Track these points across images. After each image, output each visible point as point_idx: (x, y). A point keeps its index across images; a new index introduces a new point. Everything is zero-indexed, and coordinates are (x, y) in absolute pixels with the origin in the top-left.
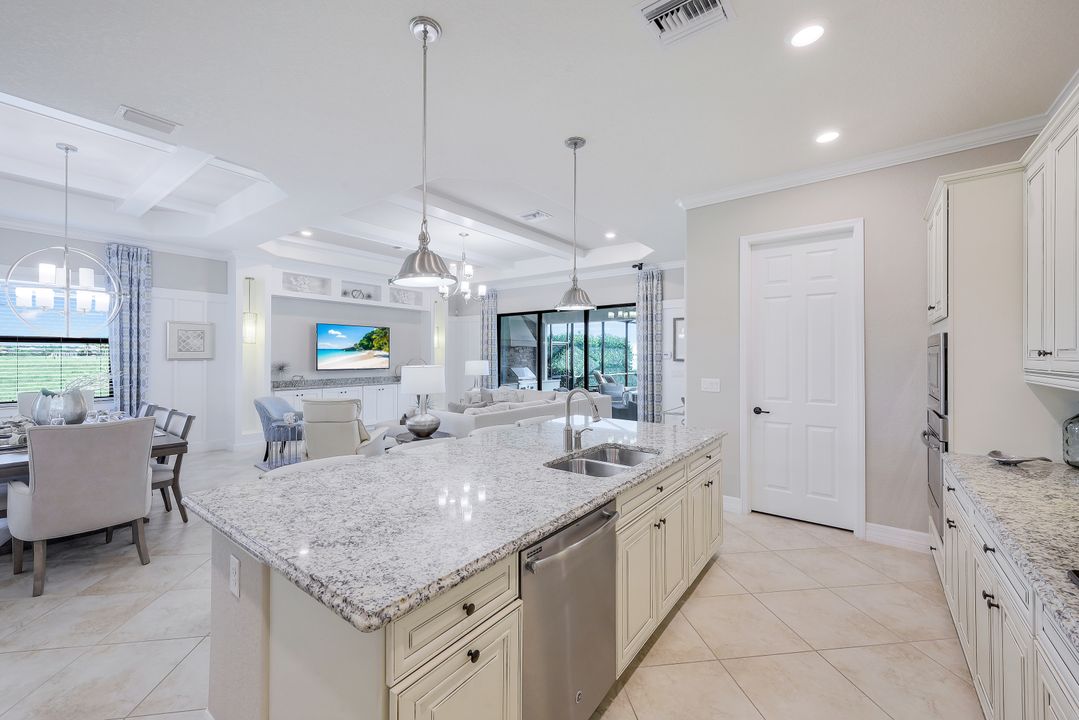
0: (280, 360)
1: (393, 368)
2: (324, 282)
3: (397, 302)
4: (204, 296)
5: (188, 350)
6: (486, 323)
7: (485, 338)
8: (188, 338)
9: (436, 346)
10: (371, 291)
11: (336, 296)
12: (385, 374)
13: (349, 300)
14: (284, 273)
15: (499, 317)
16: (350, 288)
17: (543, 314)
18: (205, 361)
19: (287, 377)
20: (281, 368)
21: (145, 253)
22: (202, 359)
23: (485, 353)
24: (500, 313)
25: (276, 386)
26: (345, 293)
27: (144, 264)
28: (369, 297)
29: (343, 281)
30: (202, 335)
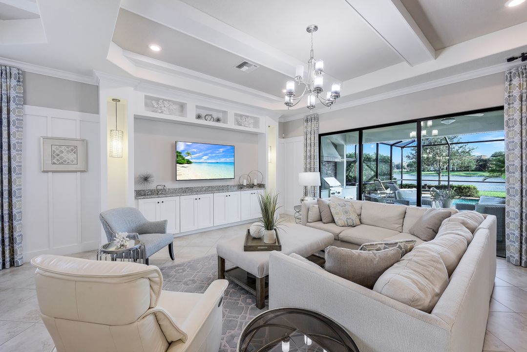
0: (144, 172)
1: (237, 179)
2: (182, 107)
3: (240, 125)
4: (76, 115)
5: (62, 163)
6: (309, 142)
7: (308, 154)
8: (62, 152)
9: (269, 161)
10: (220, 116)
11: (191, 118)
12: (231, 183)
13: (201, 122)
14: (146, 97)
15: (320, 136)
16: (203, 113)
17: (364, 131)
18: (79, 174)
19: (152, 186)
20: (146, 179)
21: (14, 71)
22: (76, 171)
23: (308, 166)
24: (321, 132)
25: (140, 194)
26: (199, 117)
27: (14, 82)
28: (218, 120)
29: (197, 107)
30: (74, 150)
